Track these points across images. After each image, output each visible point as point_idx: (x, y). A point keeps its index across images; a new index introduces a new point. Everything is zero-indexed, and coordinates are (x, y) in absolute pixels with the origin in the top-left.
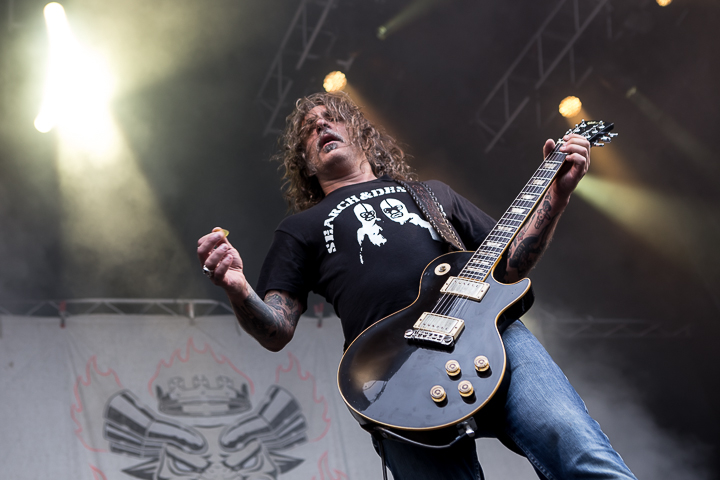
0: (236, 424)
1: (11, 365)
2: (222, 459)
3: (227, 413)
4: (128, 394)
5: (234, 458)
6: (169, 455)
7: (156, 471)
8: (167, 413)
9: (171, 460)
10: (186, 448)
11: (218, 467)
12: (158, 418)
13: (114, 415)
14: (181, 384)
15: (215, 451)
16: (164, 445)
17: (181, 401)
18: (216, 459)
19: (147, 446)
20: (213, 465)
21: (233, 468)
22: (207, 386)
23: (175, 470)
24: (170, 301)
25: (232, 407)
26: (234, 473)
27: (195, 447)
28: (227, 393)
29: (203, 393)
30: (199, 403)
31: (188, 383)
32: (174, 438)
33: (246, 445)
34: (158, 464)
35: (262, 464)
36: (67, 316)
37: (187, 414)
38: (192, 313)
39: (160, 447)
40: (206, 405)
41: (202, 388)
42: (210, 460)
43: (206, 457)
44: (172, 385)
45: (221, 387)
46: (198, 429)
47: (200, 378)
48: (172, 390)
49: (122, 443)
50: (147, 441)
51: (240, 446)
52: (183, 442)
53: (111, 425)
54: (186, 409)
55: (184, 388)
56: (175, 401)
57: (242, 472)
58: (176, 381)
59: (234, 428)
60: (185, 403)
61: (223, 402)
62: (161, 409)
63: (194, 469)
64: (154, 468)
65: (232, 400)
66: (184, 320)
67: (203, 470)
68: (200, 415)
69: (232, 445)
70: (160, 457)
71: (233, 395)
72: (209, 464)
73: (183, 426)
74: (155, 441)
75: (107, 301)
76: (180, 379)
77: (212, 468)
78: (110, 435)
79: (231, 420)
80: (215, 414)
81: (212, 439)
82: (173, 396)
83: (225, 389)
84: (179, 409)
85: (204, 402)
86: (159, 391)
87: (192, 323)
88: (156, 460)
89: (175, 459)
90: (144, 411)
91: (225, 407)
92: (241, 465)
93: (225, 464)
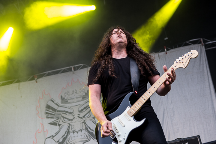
0: (84, 103)
1: (21, 97)
2: (78, 115)
3: (82, 100)
4: (53, 100)
5: (82, 115)
6: (62, 117)
7: (58, 122)
8: (63, 104)
9: (63, 118)
10: (68, 114)
11: (76, 118)
12: (60, 106)
13: (48, 107)
14: (68, 94)
15: (76, 113)
16: (61, 114)
17: (67, 99)
18: (76, 116)
19: (56, 115)
20: (75, 118)
21: (81, 118)
22: (76, 93)
23: (64, 121)
24: (69, 67)
25: (83, 98)
26: (81, 119)
27: (71, 113)
28: (82, 94)
29: (75, 95)
30: (73, 98)
31: (71, 93)
32: (64, 111)
33: (86, 110)
34: (59, 120)
35: (91, 115)
36: (38, 79)
37: (69, 103)
38: (73, 70)
39: (60, 115)
40: (76, 99)
41: (75, 93)
42: (74, 116)
43: (73, 116)
44: (66, 94)
45: (81, 92)
46: (72, 107)
47: (74, 91)
48: (65, 96)
49: (49, 115)
50: (57, 113)
51: (84, 110)
52: (67, 112)
53: (47, 110)
54: (69, 101)
55: (69, 95)
56: (66, 99)
57: (84, 119)
58: (67, 93)
59: (83, 105)
60: (69, 100)
61: (81, 97)
62: (61, 103)
63: (69, 120)
64: (58, 121)
65: (84, 96)
66: (71, 73)
67: (72, 120)
68: (73, 102)
69: (82, 110)
70: (60, 118)
71: (84, 94)
72: (74, 118)
73: (67, 107)
74: (58, 113)
75: (50, 71)
76: (68, 92)
77: (74, 119)
78: (47, 113)
79: (82, 102)
80: (77, 102)
81: (76, 110)
82: (65, 98)
83: (82, 93)
84: (67, 101)
85: (75, 98)
86: (61, 97)
87: (74, 73)
88: (59, 119)
89: (64, 118)
90: (56, 104)
91: (81, 99)
92: (84, 117)
93: (79, 117)
